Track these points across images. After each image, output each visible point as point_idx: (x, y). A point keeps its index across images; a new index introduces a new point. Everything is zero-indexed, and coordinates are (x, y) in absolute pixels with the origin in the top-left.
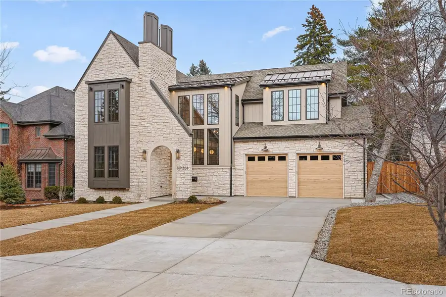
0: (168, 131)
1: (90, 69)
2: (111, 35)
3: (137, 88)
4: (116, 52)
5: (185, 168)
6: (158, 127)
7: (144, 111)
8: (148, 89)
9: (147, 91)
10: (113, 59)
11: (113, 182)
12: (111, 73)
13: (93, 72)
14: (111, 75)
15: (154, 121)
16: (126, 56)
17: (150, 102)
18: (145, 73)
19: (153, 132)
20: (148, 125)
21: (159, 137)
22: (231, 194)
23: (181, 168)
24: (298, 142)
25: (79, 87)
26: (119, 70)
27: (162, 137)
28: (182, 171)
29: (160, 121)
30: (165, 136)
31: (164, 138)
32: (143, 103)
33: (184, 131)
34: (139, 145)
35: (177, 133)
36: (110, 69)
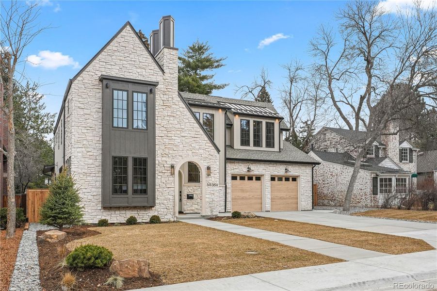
0: (197, 147)
1: (97, 59)
2: (128, 26)
3: (162, 96)
4: (135, 48)
5: (214, 185)
6: (187, 141)
7: (170, 122)
8: (175, 99)
9: (174, 101)
10: (132, 56)
11: (140, 200)
12: (127, 71)
13: (101, 63)
14: (128, 74)
15: (182, 134)
16: (148, 57)
17: (178, 113)
18: (172, 81)
19: (181, 146)
20: (175, 138)
21: (188, 152)
22: (225, 211)
23: (210, 185)
24: (272, 165)
25: (79, 78)
26: (139, 70)
27: (191, 152)
28: (211, 188)
29: (189, 135)
30: (194, 151)
31: (193, 154)
32: (169, 114)
33: (213, 148)
34: (164, 159)
35: (206, 150)
36: (126, 66)
